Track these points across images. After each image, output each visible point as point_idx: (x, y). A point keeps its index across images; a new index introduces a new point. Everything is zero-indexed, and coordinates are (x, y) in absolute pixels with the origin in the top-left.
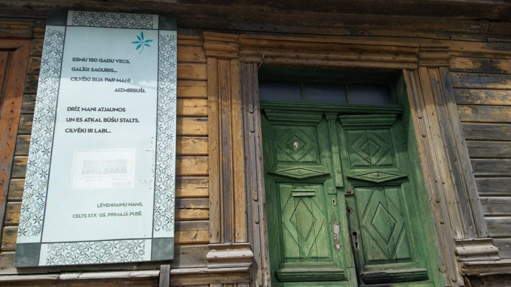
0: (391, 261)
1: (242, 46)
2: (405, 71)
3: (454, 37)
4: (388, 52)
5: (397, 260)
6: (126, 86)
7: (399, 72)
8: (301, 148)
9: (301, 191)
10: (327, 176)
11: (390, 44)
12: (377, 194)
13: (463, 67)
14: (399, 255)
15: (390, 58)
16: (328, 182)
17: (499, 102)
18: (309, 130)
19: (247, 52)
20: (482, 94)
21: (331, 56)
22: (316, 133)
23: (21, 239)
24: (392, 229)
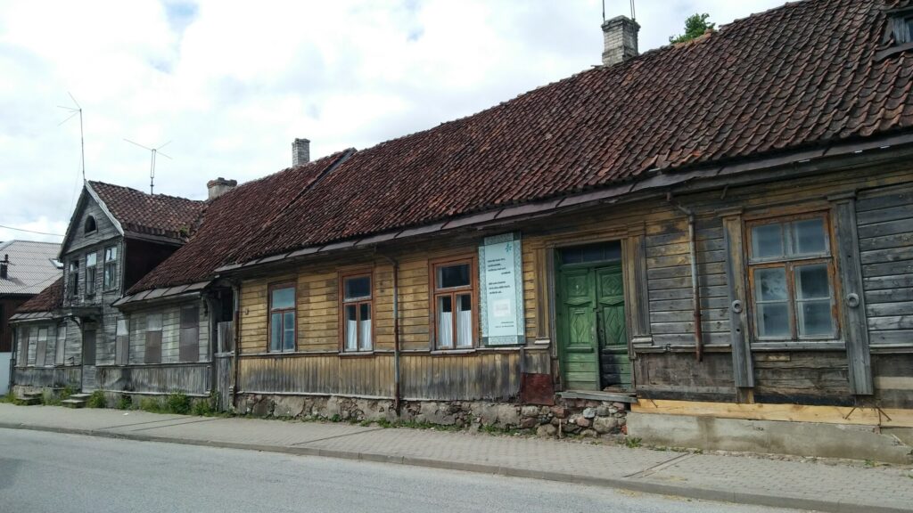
0: (617, 344)
1: (545, 242)
2: (622, 241)
3: (654, 211)
4: (611, 232)
5: (620, 344)
6: (504, 271)
7: (619, 241)
8: (580, 287)
9: (579, 311)
10: (590, 302)
11: (611, 227)
12: (614, 310)
13: (655, 232)
14: (621, 341)
15: (613, 234)
16: (591, 305)
17: (673, 253)
18: (584, 277)
19: (548, 243)
20: (663, 249)
21: (585, 238)
22: (586, 279)
23: (483, 336)
24: (619, 328)
